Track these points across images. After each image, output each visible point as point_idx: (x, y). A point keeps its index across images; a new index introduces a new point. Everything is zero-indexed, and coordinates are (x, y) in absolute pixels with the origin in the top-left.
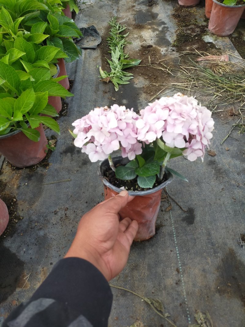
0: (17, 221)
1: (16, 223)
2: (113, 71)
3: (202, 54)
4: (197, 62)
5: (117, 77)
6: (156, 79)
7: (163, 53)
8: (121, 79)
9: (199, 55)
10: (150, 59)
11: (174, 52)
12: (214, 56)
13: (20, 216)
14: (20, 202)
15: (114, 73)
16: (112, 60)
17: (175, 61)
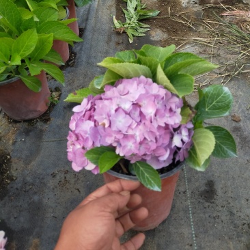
0: (9, 182)
1: (8, 184)
2: (128, 21)
3: (228, 8)
4: (222, 17)
5: (132, 28)
6: (175, 32)
7: (184, 5)
8: (136, 30)
9: (224, 9)
10: (169, 11)
11: (196, 5)
12: (241, 12)
13: (13, 176)
14: (14, 160)
15: (129, 24)
16: (127, 10)
17: (197, 14)
